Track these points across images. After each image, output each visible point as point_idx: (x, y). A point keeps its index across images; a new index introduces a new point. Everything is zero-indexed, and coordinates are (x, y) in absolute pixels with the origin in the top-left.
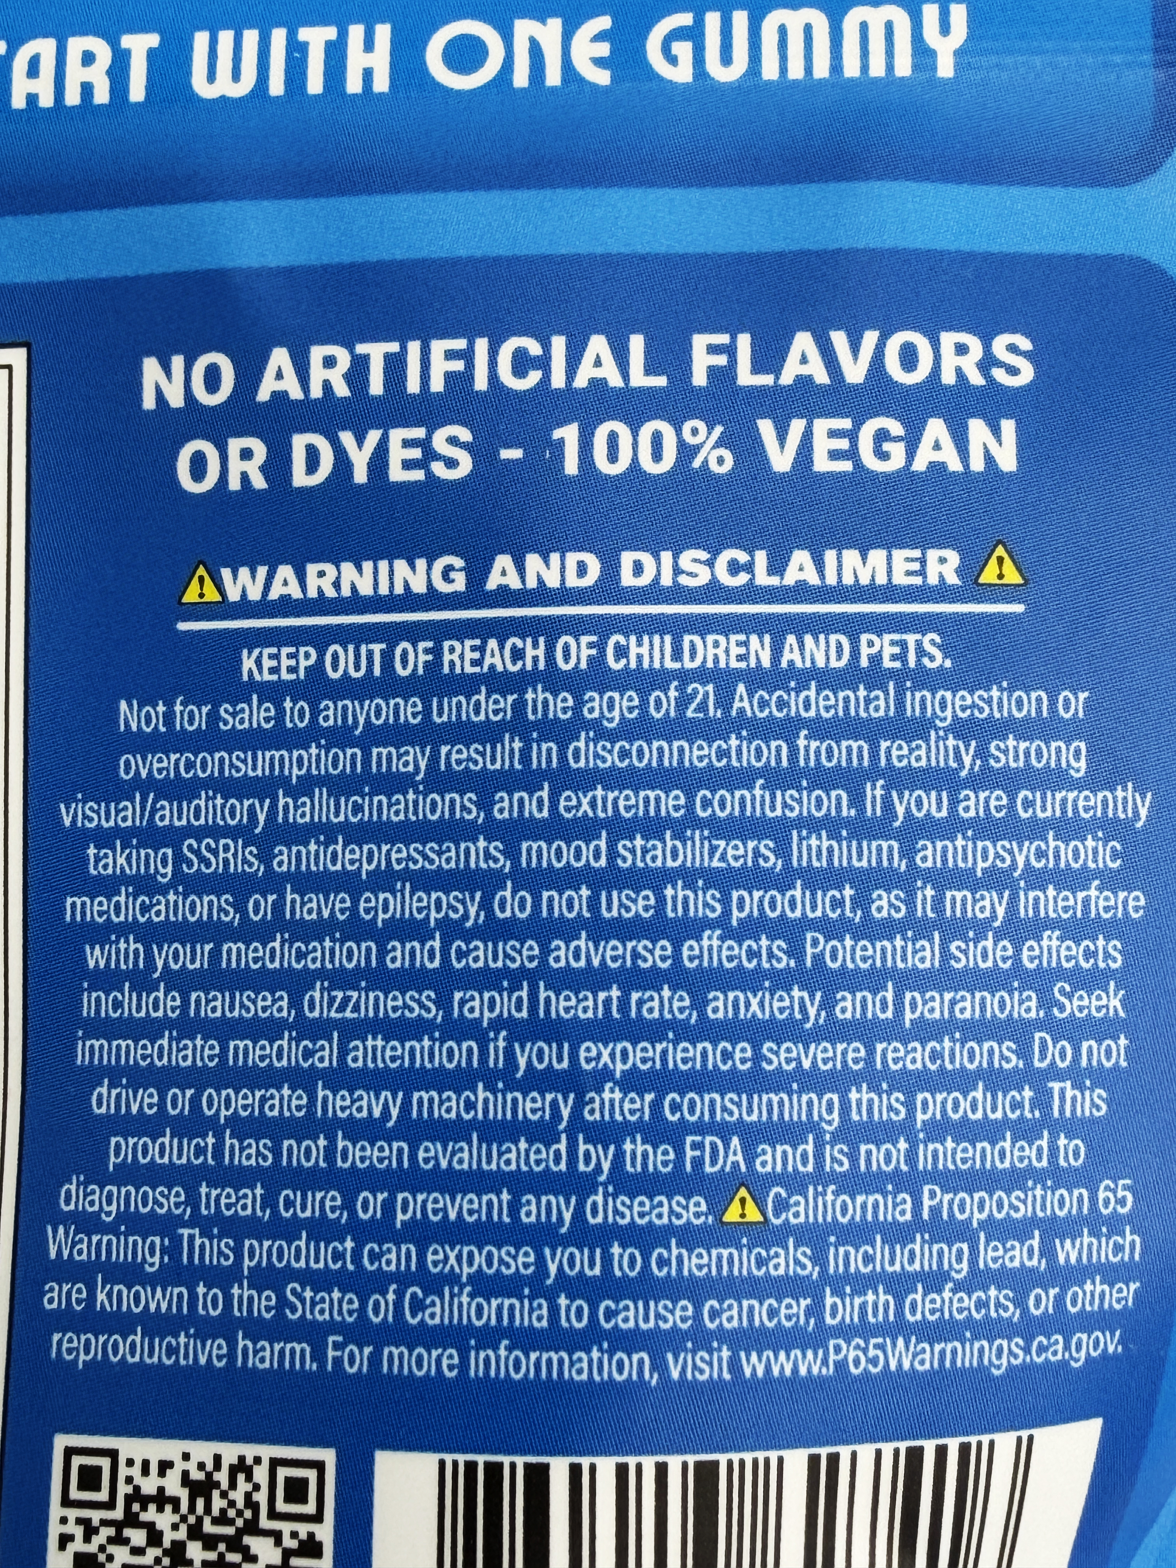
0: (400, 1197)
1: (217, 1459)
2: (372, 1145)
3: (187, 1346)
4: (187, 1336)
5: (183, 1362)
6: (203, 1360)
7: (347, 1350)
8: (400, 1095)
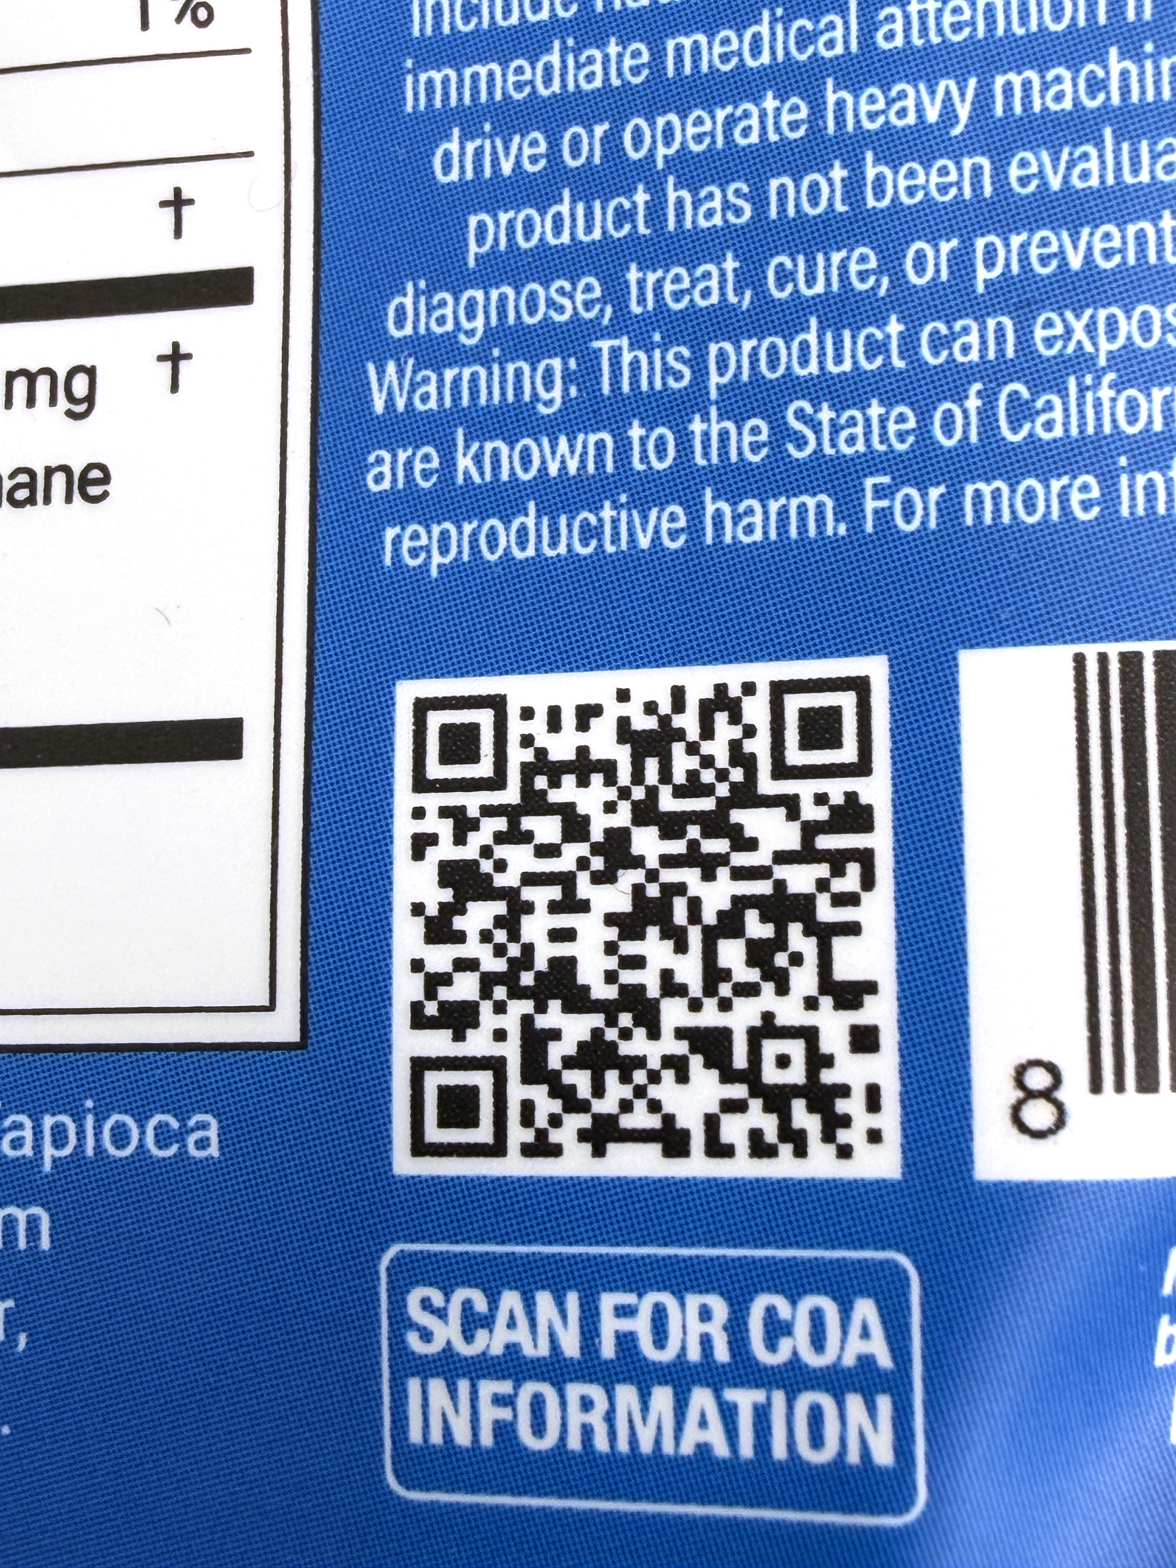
0: (980, 243)
1: (678, 696)
2: (927, 167)
3: (615, 521)
4: (616, 506)
5: (610, 549)
6: (644, 542)
7: (899, 496)
8: (972, 82)
